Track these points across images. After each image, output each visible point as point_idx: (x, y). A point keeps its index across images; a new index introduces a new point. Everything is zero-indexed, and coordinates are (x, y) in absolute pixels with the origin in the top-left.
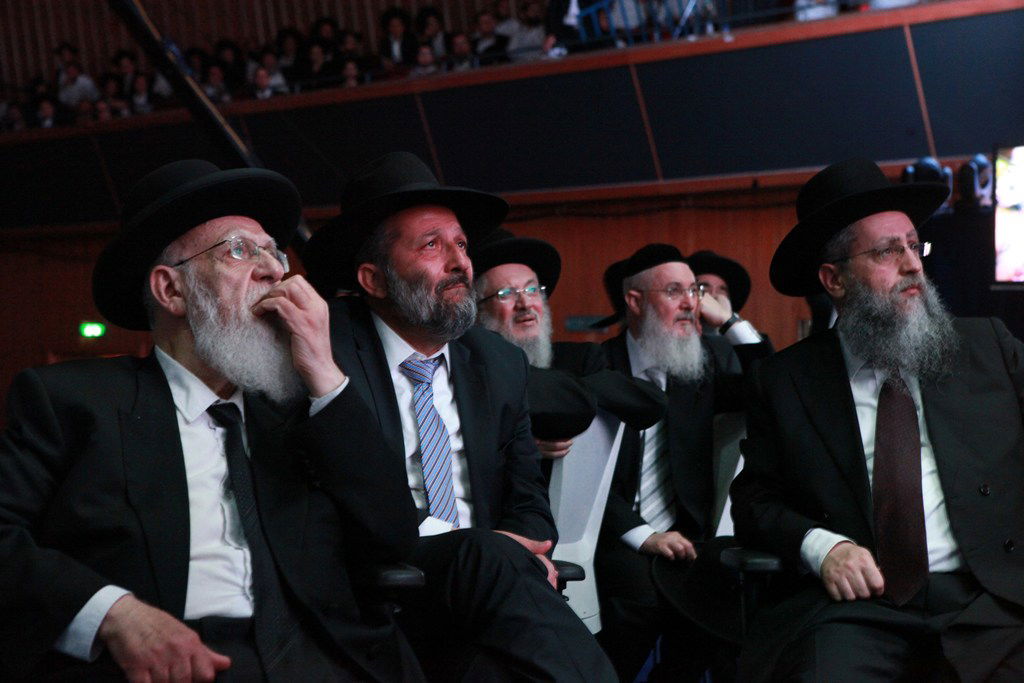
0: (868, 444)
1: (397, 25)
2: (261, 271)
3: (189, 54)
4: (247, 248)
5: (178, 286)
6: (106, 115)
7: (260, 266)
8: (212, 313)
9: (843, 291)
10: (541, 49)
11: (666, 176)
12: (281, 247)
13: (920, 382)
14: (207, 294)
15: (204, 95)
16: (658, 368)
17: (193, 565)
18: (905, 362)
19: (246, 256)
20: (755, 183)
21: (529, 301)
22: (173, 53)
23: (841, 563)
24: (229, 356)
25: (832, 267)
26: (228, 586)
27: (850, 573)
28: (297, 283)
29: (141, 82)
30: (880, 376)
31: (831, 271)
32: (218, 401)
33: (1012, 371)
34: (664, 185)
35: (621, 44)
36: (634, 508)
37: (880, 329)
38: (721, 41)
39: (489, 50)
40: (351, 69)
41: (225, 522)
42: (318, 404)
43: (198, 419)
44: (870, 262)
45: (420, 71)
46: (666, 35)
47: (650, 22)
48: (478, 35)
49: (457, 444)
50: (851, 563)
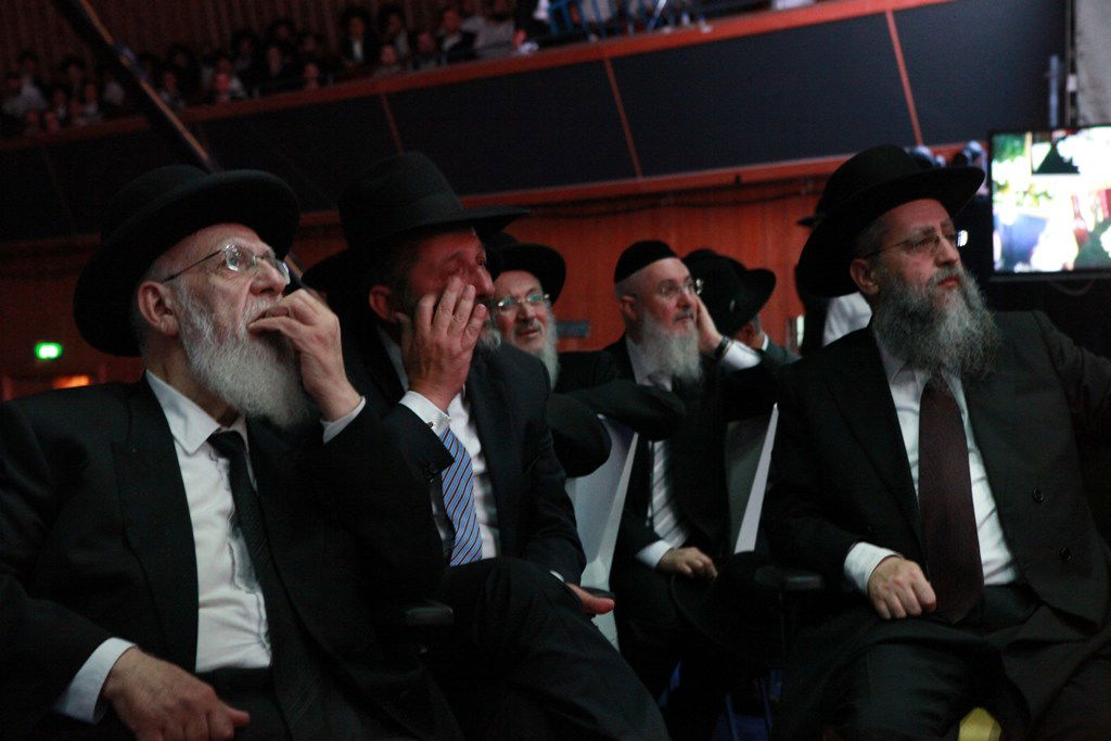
0: (913, 450)
1: (357, 25)
2: (261, 284)
3: (142, 57)
4: (243, 258)
5: (168, 302)
6: (54, 127)
7: (258, 279)
8: (208, 330)
9: (877, 287)
10: (510, 45)
11: (646, 173)
12: (280, 256)
13: (963, 382)
14: (202, 311)
15: (160, 101)
16: (662, 372)
17: (202, 612)
18: (946, 360)
19: (243, 267)
20: (738, 177)
21: (531, 311)
22: (127, 57)
23: (890, 578)
24: (228, 378)
25: (864, 262)
26: (243, 635)
27: (901, 590)
28: (301, 298)
29: (90, 90)
30: (921, 377)
31: (863, 267)
32: (219, 430)
33: (1060, 368)
34: (644, 182)
35: (593, 38)
36: (647, 524)
37: (918, 326)
38: (698, 31)
39: (455, 47)
40: (312, 70)
41: (234, 563)
42: (333, 429)
43: (198, 450)
44: (904, 255)
45: (384, 71)
46: (640, 27)
47: (621, 14)
48: (442, 32)
49: (478, 467)
50: (900, 578)
